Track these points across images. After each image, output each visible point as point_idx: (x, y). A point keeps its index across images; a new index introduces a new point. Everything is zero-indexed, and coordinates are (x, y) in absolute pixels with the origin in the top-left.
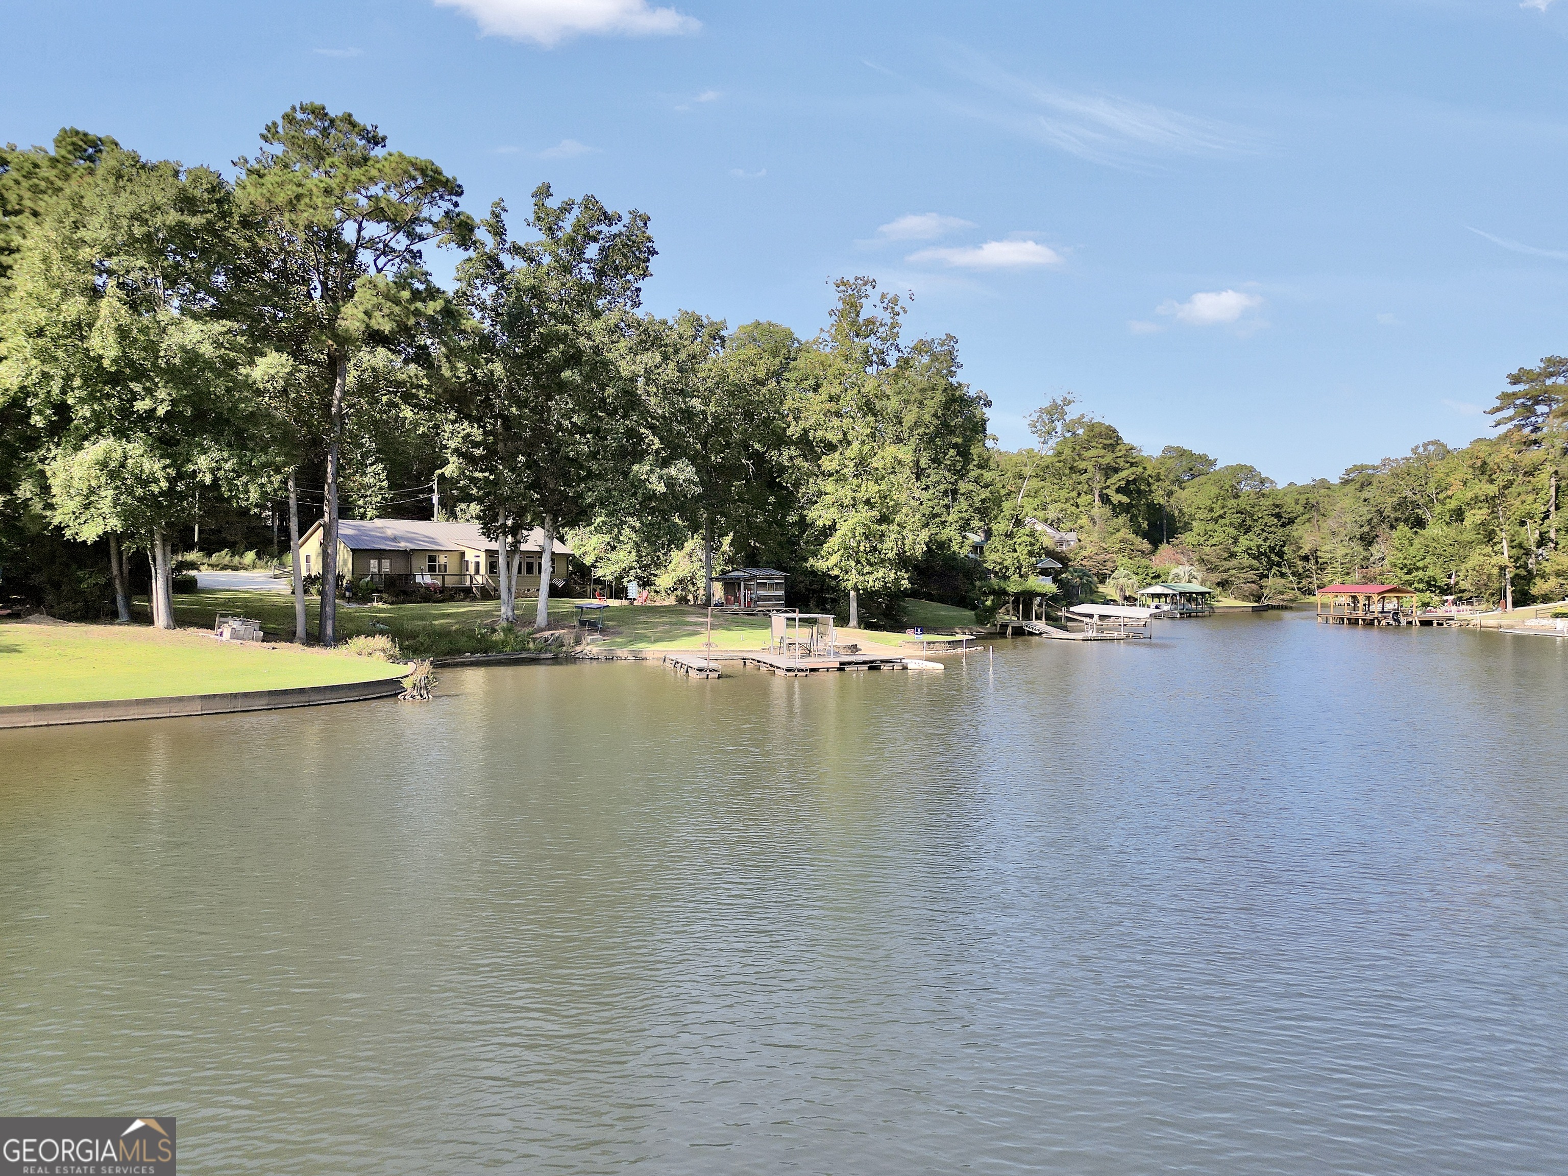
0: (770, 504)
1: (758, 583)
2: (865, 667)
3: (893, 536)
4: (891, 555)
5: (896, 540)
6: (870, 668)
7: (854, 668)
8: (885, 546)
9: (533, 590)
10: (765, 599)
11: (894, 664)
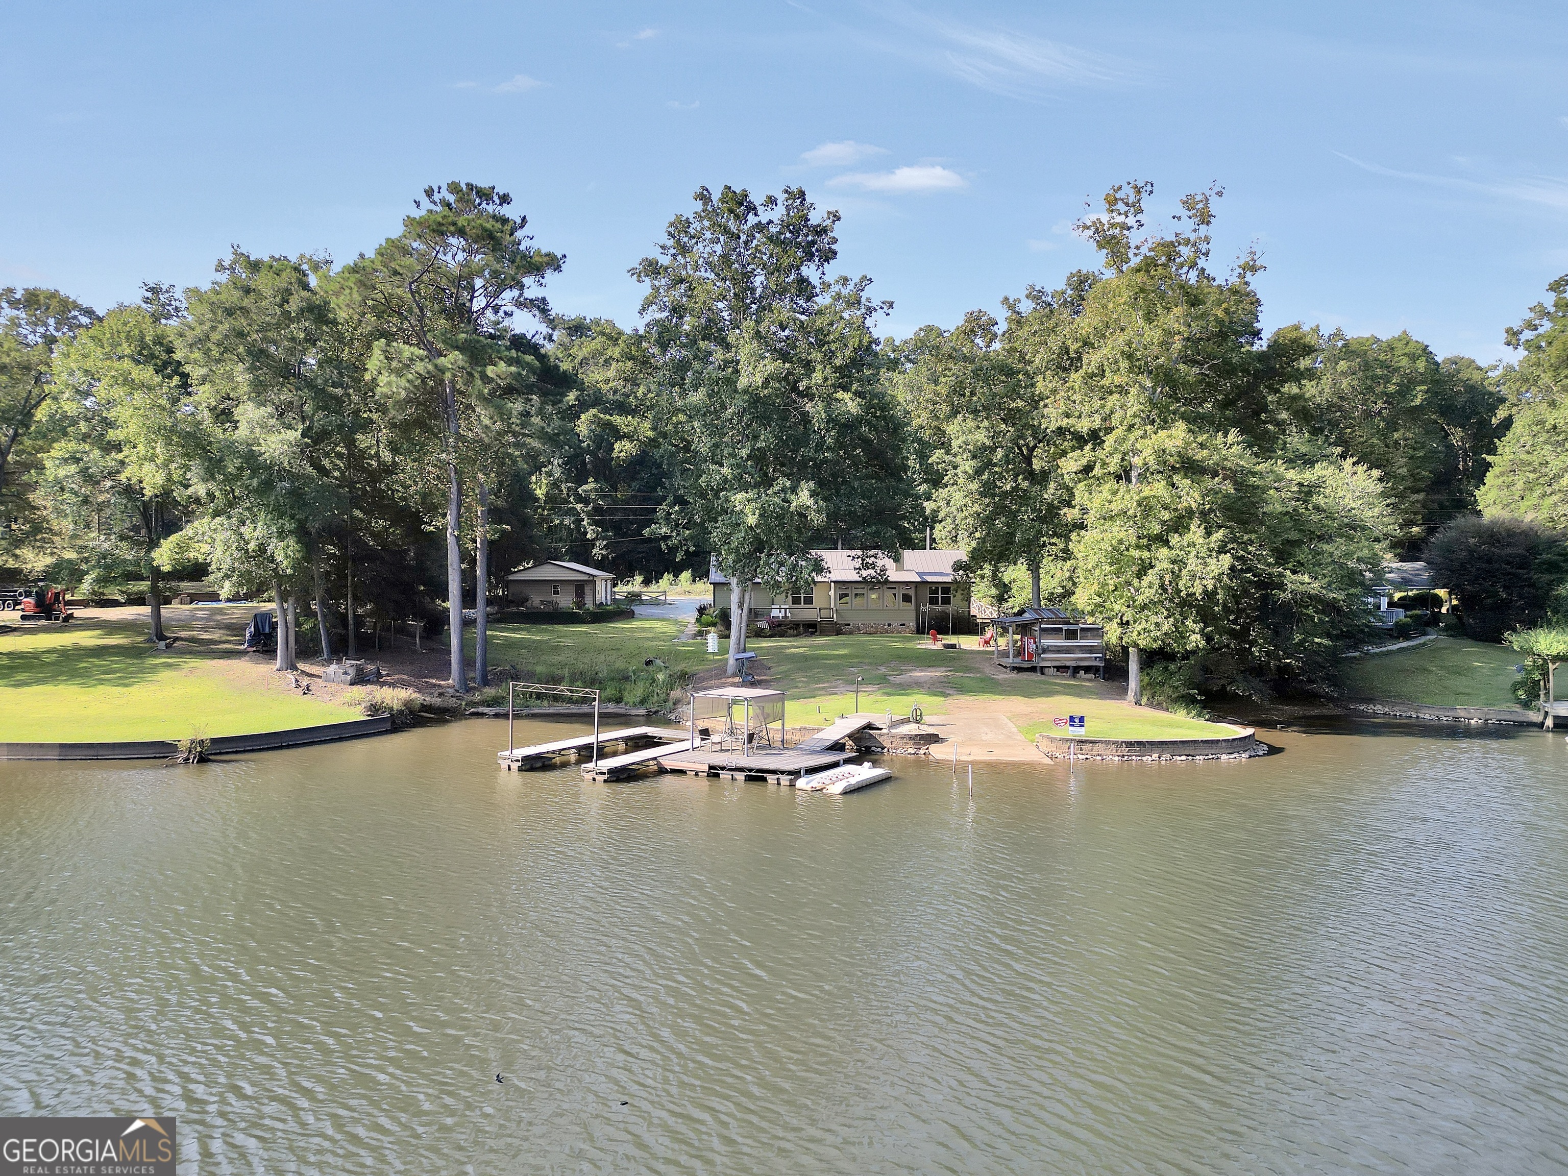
1: (1043, 630)
2: (741, 776)
6: (749, 779)
7: (728, 775)
9: (895, 624)
10: (1059, 650)
11: (780, 776)
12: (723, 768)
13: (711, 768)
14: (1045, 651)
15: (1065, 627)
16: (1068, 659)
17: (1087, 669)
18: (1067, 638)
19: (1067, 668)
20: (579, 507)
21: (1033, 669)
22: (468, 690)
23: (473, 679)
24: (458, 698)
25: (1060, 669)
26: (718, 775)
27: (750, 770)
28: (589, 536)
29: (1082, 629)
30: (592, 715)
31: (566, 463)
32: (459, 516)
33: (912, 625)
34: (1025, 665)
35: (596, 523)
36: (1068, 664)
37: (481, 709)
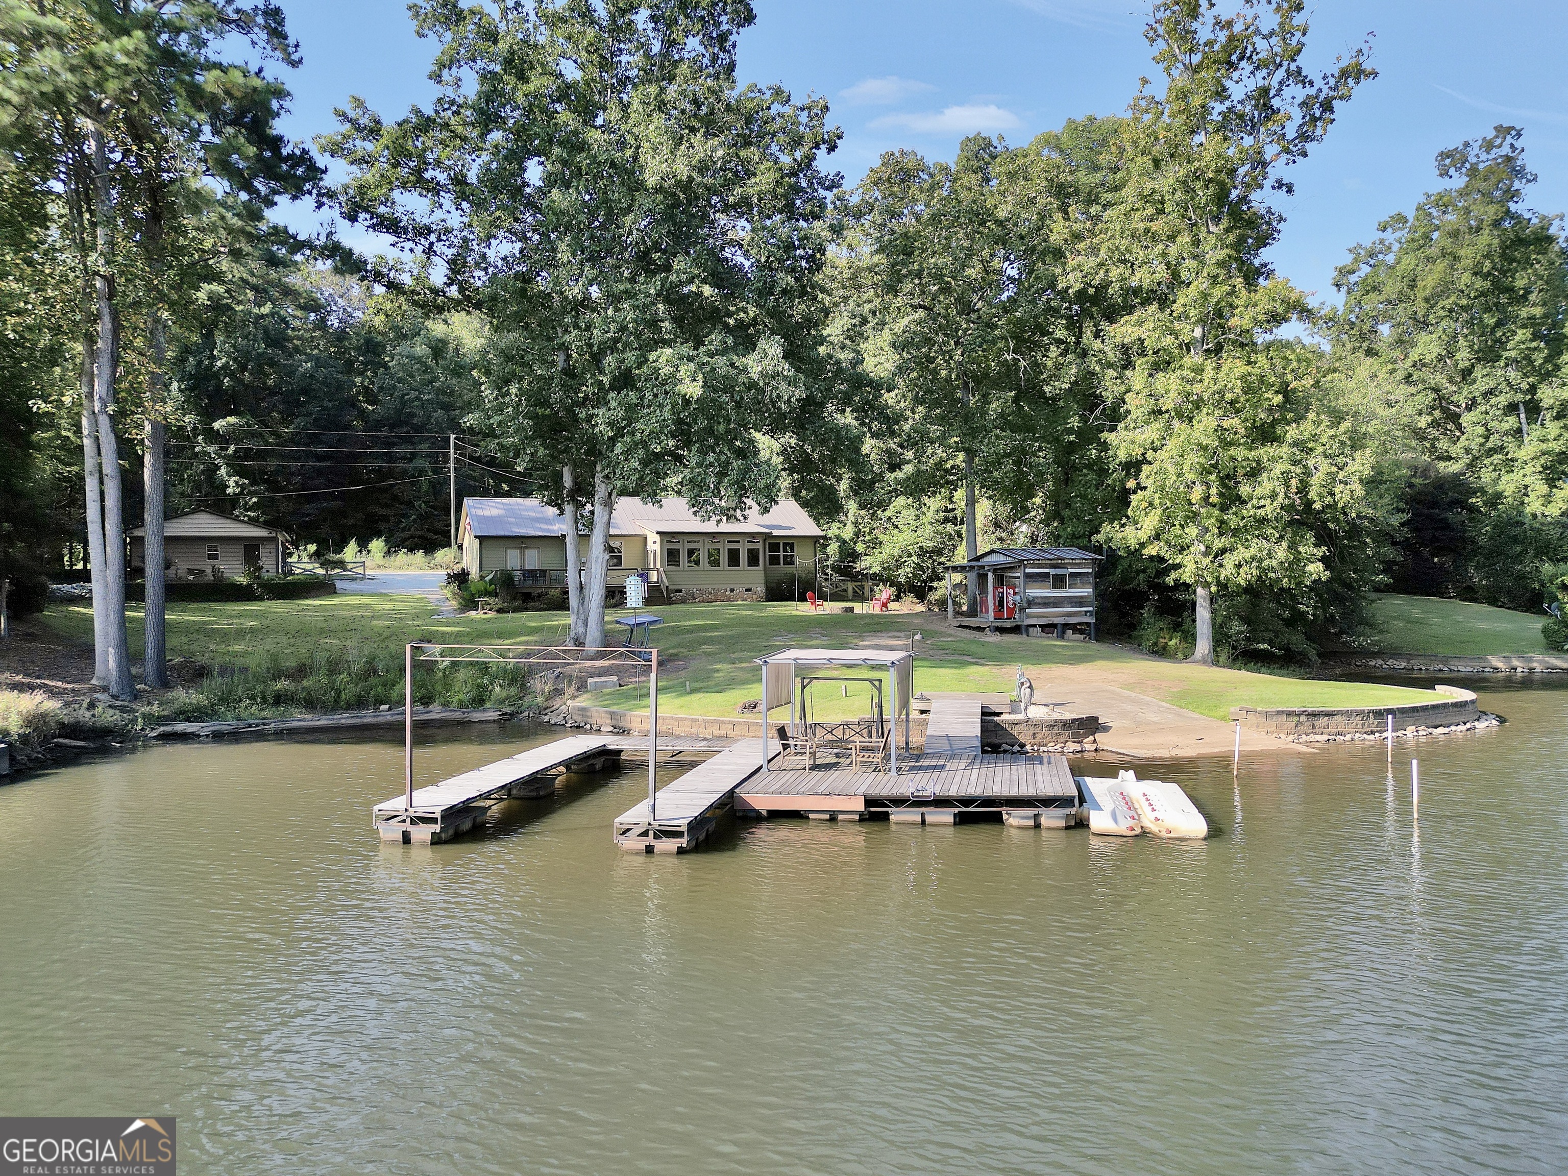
0: (1070, 431)
1: (1028, 576)
2: (946, 816)
3: (1279, 468)
4: (1270, 509)
5: (1286, 479)
6: (962, 820)
7: (912, 815)
8: (1259, 491)
9: (740, 589)
10: (1046, 603)
11: (1042, 810)
12: (899, 802)
13: (870, 802)
14: (1031, 603)
15: (1053, 572)
16: (1055, 614)
17: (1074, 628)
18: (1054, 587)
19: (1053, 626)
20: (211, 449)
21: (1016, 630)
22: (136, 696)
23: (141, 679)
24: (123, 709)
25: (1047, 628)
26: (885, 817)
27: (967, 801)
28: (229, 491)
29: (1071, 574)
30: (400, 727)
31: (191, 389)
32: (114, 381)
33: (760, 589)
34: (1008, 624)
35: (240, 472)
36: (1056, 621)
37: (180, 727)
